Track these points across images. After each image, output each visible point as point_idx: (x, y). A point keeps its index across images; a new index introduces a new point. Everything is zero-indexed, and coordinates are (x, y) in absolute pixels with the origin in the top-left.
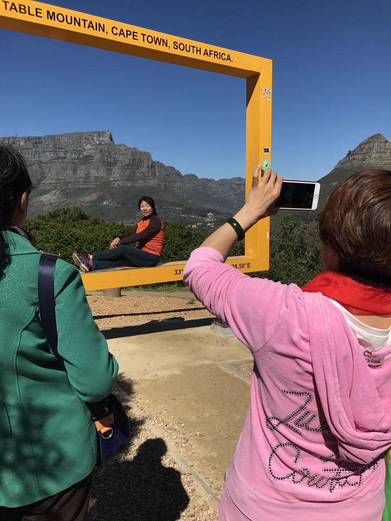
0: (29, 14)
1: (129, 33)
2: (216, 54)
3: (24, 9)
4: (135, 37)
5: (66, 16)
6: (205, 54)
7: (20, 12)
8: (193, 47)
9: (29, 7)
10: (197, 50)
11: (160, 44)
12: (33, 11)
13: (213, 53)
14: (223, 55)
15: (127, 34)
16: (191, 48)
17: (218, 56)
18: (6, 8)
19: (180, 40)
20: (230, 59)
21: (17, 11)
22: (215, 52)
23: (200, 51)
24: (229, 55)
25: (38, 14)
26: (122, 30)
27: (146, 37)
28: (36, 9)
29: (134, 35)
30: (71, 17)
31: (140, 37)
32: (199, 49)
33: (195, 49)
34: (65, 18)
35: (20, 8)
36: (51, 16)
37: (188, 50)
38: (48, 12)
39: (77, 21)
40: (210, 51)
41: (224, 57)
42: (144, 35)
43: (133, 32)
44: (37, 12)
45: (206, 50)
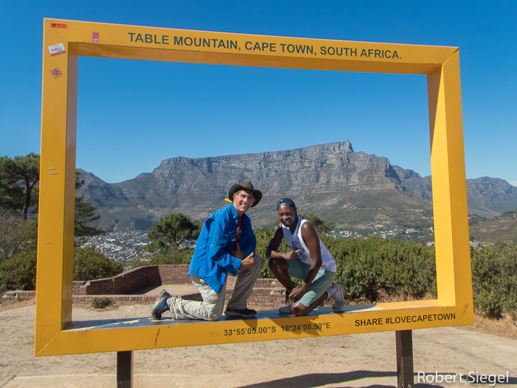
0: (155, 42)
1: (265, 45)
2: (377, 53)
3: (150, 39)
4: (272, 49)
5: (195, 39)
6: (362, 54)
7: (146, 42)
8: (347, 49)
9: (155, 36)
10: (352, 52)
11: (303, 52)
12: (159, 39)
13: (374, 52)
14: (388, 52)
15: (263, 47)
16: (344, 51)
17: (381, 55)
18: (132, 40)
19: (328, 42)
20: (397, 56)
21: (143, 41)
22: (376, 51)
23: (356, 52)
24: (395, 52)
25: (165, 41)
26: (257, 43)
27: (286, 47)
28: (163, 36)
29: (271, 47)
30: (200, 39)
31: (278, 48)
32: (354, 50)
33: (349, 51)
34: (193, 41)
35: (146, 38)
36: (178, 41)
37: (339, 53)
38: (176, 38)
39: (205, 42)
40: (369, 50)
41: (389, 54)
42: (283, 45)
43: (271, 44)
44: (163, 39)
45: (364, 50)
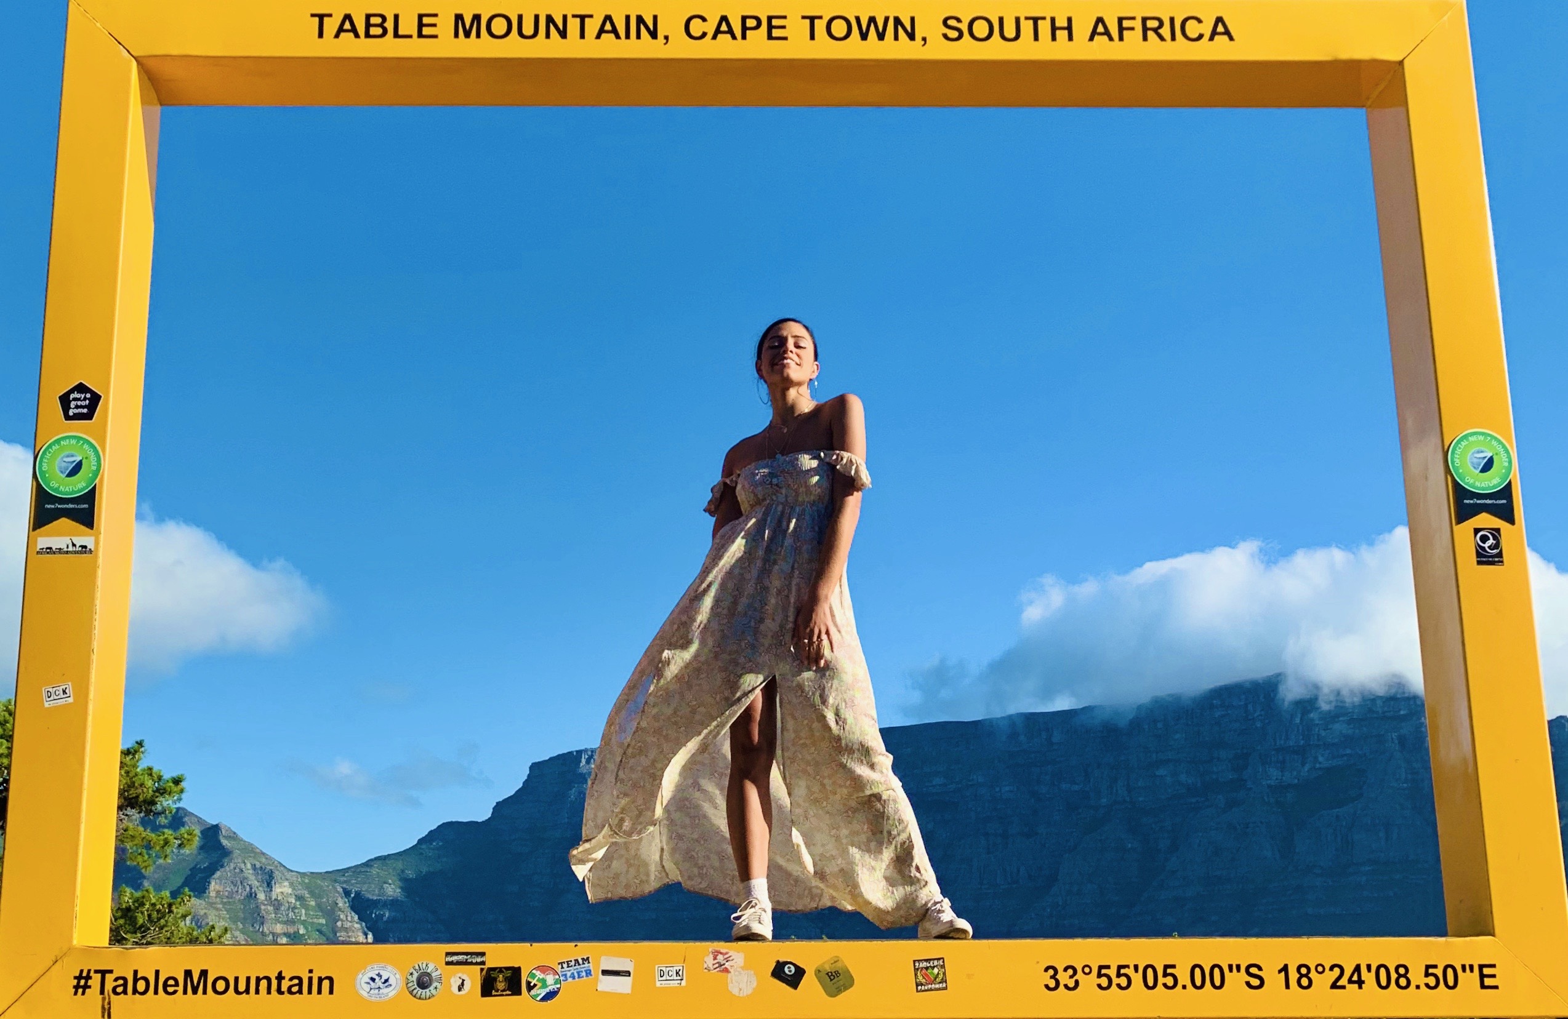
2: (1151, 26)
5: (520, 17)
6: (1094, 34)
7: (368, 35)
8: (1035, 20)
9: (396, 17)
10: (1054, 29)
11: (881, 36)
13: (1137, 25)
14: (1191, 23)
25: (426, 31)
29: (770, 27)
30: (537, 17)
31: (796, 28)
33: (1044, 27)
34: (514, 24)
35: (368, 25)
36: (467, 26)
37: (1010, 32)
38: (459, 18)
39: (554, 26)
40: (1120, 20)
41: (1192, 29)
42: (812, 19)
44: (421, 25)
45: (1100, 20)
